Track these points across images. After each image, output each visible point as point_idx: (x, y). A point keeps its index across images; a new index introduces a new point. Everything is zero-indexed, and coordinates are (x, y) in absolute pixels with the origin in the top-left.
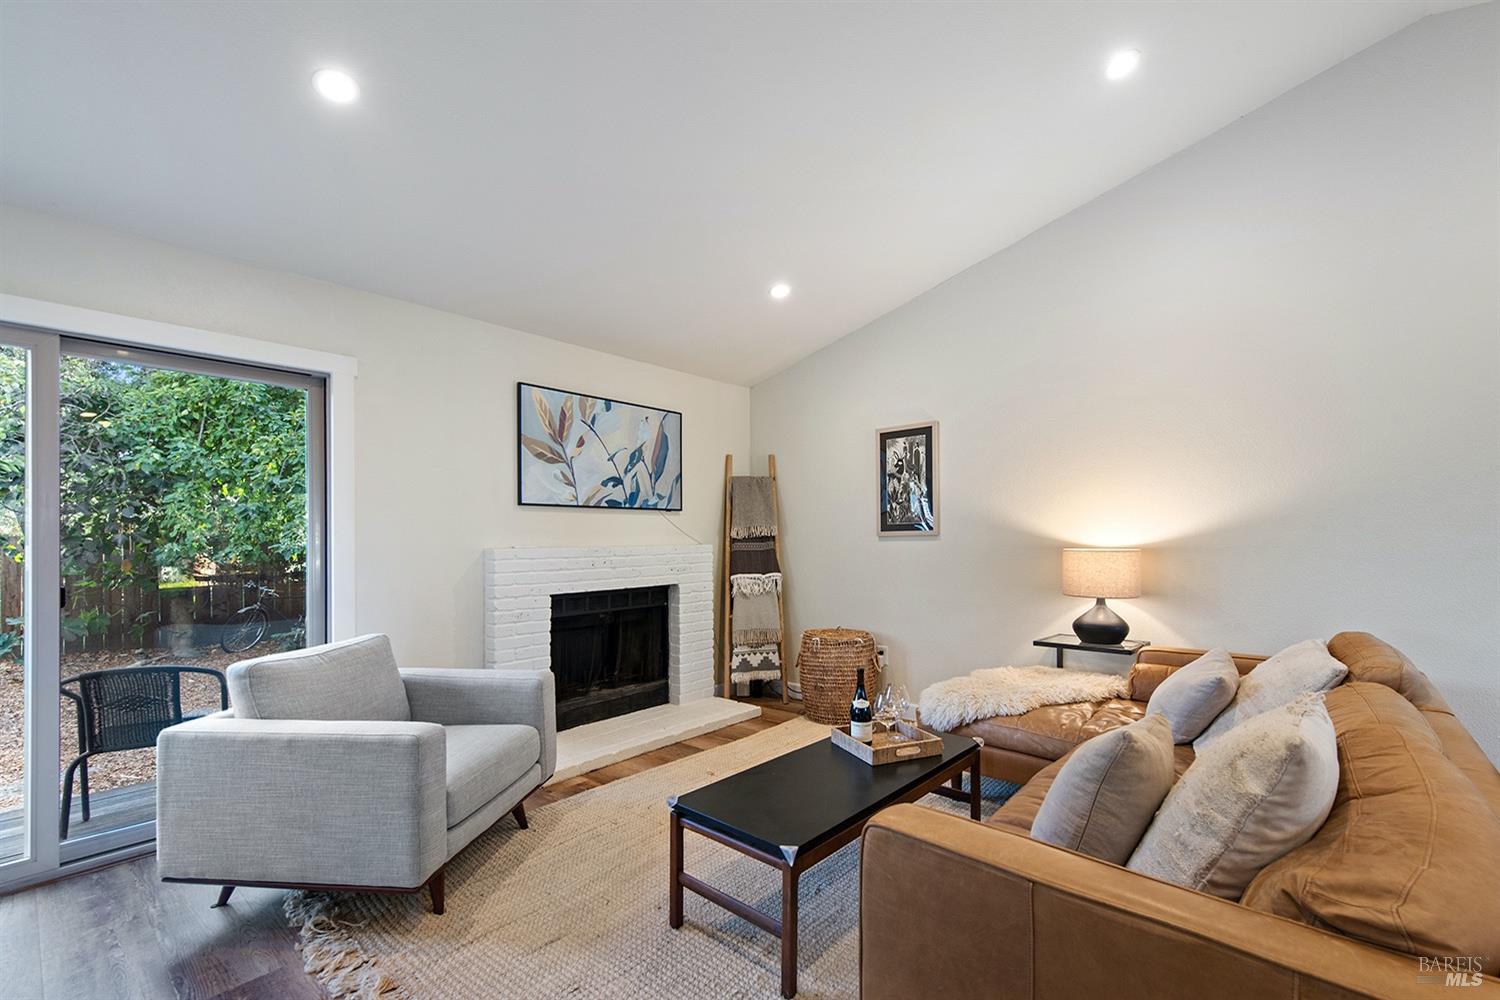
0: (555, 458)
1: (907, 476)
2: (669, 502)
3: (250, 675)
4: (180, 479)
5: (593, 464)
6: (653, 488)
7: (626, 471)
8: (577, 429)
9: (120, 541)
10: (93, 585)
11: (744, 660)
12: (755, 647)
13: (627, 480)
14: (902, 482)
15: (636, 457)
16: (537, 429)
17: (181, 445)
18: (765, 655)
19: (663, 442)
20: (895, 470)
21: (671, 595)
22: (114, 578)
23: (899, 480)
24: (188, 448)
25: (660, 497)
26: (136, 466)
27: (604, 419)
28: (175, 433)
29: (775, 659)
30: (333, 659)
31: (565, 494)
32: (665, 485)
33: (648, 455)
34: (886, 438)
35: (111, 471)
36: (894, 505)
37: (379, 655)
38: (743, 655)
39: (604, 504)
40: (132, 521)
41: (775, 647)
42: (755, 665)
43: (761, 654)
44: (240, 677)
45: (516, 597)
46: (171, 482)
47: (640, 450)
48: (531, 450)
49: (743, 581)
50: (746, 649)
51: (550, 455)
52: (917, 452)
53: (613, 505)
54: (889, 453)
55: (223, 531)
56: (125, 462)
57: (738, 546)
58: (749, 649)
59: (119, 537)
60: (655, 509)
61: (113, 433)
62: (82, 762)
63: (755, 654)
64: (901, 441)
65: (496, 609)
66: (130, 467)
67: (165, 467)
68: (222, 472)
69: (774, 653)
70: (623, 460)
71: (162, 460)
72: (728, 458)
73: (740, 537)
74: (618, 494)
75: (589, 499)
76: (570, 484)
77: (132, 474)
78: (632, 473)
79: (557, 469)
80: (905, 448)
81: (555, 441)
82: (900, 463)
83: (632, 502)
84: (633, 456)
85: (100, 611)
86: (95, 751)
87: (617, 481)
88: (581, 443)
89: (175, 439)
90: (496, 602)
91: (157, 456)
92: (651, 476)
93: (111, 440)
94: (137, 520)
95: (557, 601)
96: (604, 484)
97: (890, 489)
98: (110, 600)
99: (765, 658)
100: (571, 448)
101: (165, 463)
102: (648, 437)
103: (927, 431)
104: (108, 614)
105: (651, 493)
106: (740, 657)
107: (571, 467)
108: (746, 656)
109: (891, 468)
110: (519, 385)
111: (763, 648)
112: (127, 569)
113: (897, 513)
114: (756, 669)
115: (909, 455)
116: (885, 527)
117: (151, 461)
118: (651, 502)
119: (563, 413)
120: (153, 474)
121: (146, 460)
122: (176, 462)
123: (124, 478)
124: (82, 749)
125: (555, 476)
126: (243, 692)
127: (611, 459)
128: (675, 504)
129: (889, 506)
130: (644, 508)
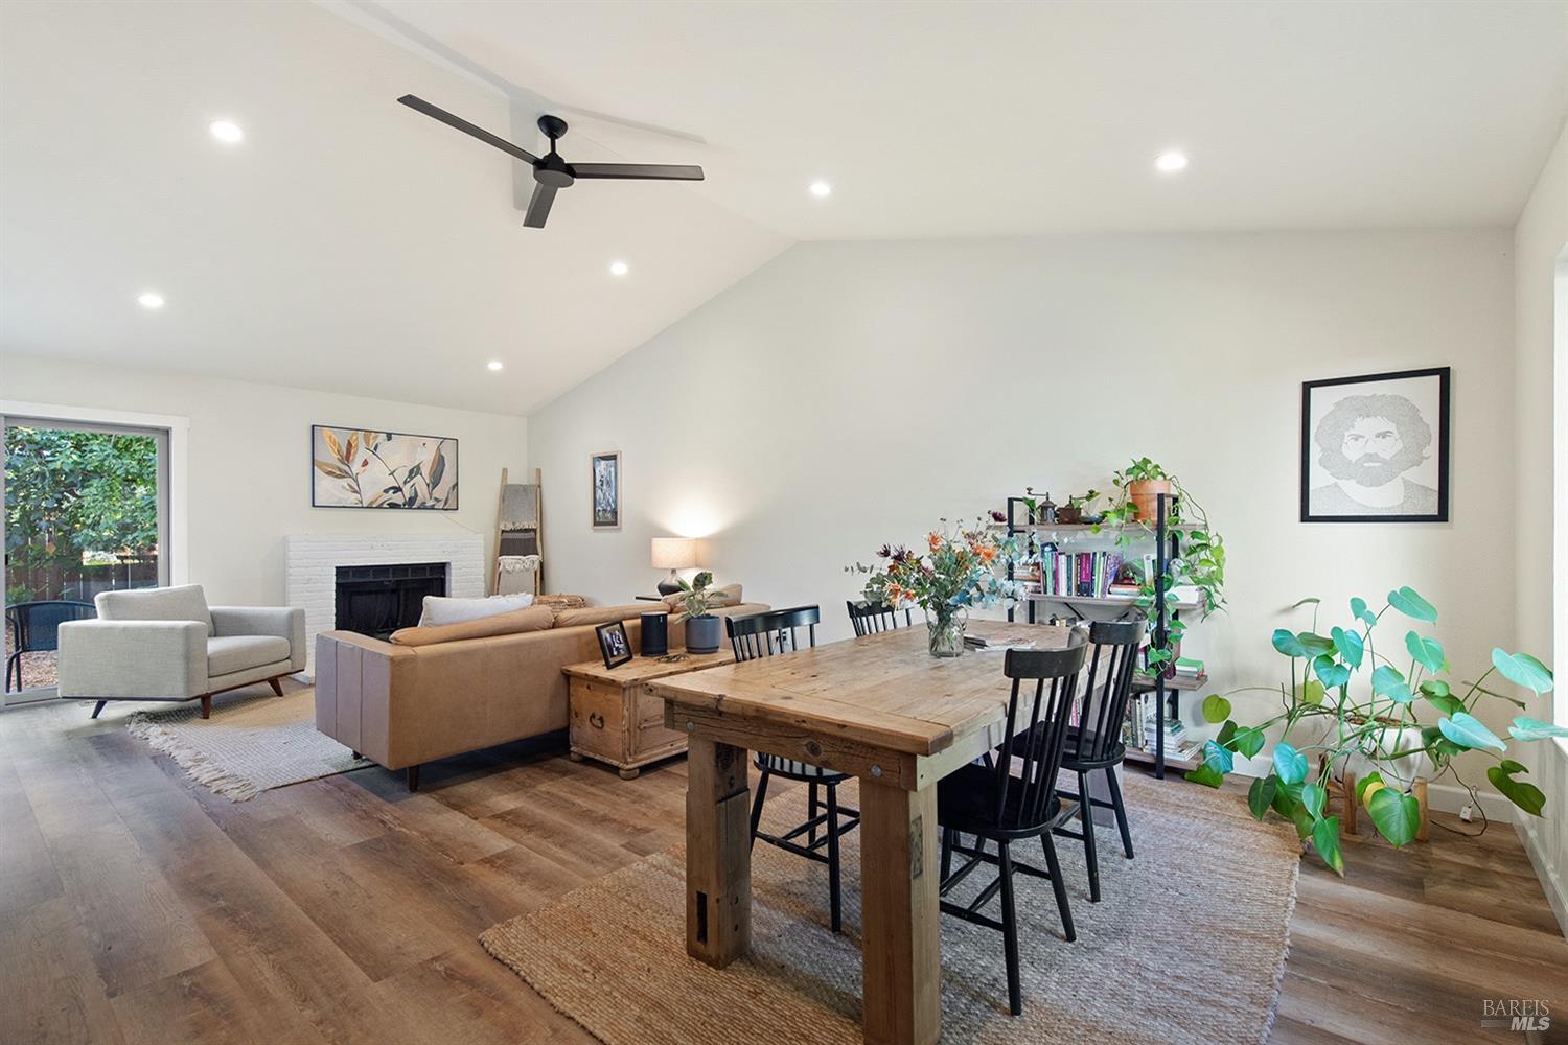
0: (342, 475)
1: (605, 488)
2: (446, 504)
3: (107, 598)
4: (96, 475)
5: (375, 477)
6: (430, 494)
7: (405, 482)
8: (361, 453)
9: (44, 527)
10: (20, 564)
13: (407, 489)
14: (603, 492)
15: (414, 472)
16: (327, 455)
17: (95, 448)
19: (440, 463)
20: (600, 484)
21: (447, 570)
22: (39, 559)
23: (602, 490)
24: (101, 450)
25: (437, 500)
26: (57, 465)
27: (385, 447)
28: (91, 437)
30: (161, 595)
31: (353, 499)
32: (441, 491)
33: (425, 471)
35: (36, 469)
36: (600, 507)
37: (195, 596)
39: (385, 505)
40: (55, 509)
44: (101, 600)
45: (307, 567)
46: (87, 477)
47: (418, 467)
48: (321, 469)
49: (508, 561)
51: (338, 473)
52: (610, 472)
53: (393, 506)
54: (597, 472)
55: (135, 519)
56: (48, 462)
57: (506, 535)
59: (43, 524)
60: (432, 508)
61: (37, 438)
62: (17, 656)
64: (602, 463)
65: (290, 575)
66: (52, 466)
67: (82, 466)
68: (131, 471)
70: (402, 475)
71: (79, 460)
72: (505, 471)
73: (511, 529)
74: (398, 498)
75: (372, 502)
76: (356, 492)
77: (54, 472)
78: (411, 483)
79: (344, 482)
80: (604, 469)
81: (343, 463)
82: (602, 479)
83: (410, 503)
84: (411, 471)
85: (27, 587)
86: (24, 650)
87: (397, 489)
88: (365, 463)
89: (92, 442)
90: (290, 570)
91: (75, 457)
92: (428, 485)
93: (37, 444)
94: (59, 509)
95: (341, 572)
96: (386, 491)
97: (598, 497)
98: (36, 578)
100: (356, 467)
101: (82, 463)
102: (426, 458)
103: (614, 457)
104: (34, 590)
105: (428, 496)
107: (356, 481)
109: (598, 482)
110: (313, 426)
112: (51, 550)
113: (601, 514)
115: (606, 473)
117: (71, 460)
118: (429, 503)
119: (350, 444)
120: (71, 471)
121: (66, 461)
122: (92, 461)
123: (48, 475)
124: (17, 649)
125: (343, 487)
126: (103, 607)
127: (392, 474)
128: (452, 504)
129: (597, 508)
130: (423, 507)
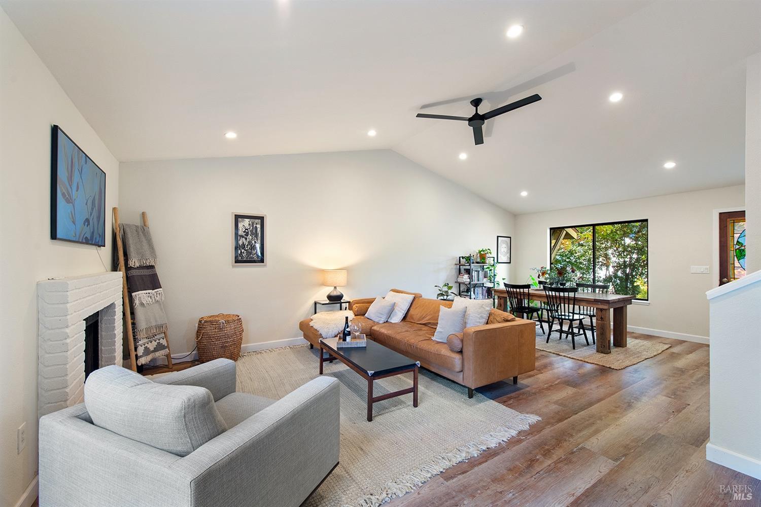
1: (251, 237)
11: (146, 348)
12: (150, 338)
14: (248, 240)
18: (158, 341)
20: (244, 234)
23: (246, 239)
29: (164, 342)
34: (238, 218)
36: (243, 251)
38: (144, 345)
41: (163, 335)
42: (152, 349)
43: (155, 341)
50: (146, 340)
52: (256, 227)
54: (240, 225)
58: (148, 340)
63: (151, 342)
64: (247, 220)
69: (163, 339)
73: (136, 267)
80: (249, 224)
82: (247, 231)
97: (240, 242)
99: (157, 343)
103: (261, 218)
106: (143, 346)
108: (146, 345)
109: (241, 232)
111: (156, 337)
113: (244, 255)
114: (153, 352)
115: (251, 228)
116: (237, 261)
129: (239, 251)
